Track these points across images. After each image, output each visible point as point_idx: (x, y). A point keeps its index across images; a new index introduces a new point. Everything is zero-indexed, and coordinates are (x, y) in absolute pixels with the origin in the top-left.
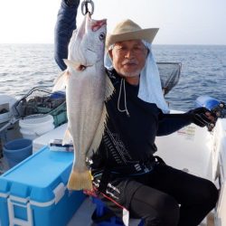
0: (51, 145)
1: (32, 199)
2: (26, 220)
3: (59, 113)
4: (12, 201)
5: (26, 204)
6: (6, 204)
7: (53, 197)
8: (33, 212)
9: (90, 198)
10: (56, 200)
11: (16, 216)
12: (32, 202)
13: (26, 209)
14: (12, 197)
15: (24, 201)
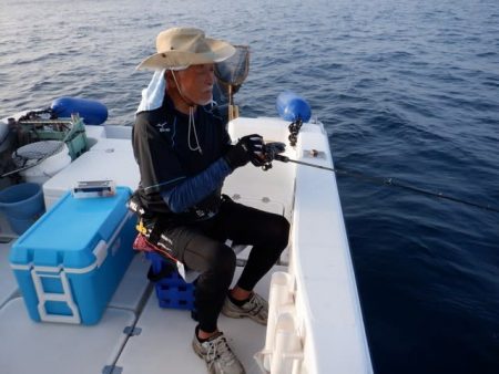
0: (76, 190)
1: (66, 266)
2: (63, 293)
3: (73, 136)
4: (38, 273)
5: (58, 274)
6: (30, 278)
7: (94, 259)
8: (70, 281)
9: (143, 253)
10: (98, 263)
11: (46, 291)
12: (67, 270)
13: (59, 280)
14: (37, 268)
15: (56, 270)
